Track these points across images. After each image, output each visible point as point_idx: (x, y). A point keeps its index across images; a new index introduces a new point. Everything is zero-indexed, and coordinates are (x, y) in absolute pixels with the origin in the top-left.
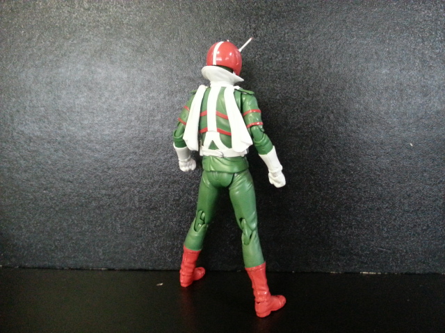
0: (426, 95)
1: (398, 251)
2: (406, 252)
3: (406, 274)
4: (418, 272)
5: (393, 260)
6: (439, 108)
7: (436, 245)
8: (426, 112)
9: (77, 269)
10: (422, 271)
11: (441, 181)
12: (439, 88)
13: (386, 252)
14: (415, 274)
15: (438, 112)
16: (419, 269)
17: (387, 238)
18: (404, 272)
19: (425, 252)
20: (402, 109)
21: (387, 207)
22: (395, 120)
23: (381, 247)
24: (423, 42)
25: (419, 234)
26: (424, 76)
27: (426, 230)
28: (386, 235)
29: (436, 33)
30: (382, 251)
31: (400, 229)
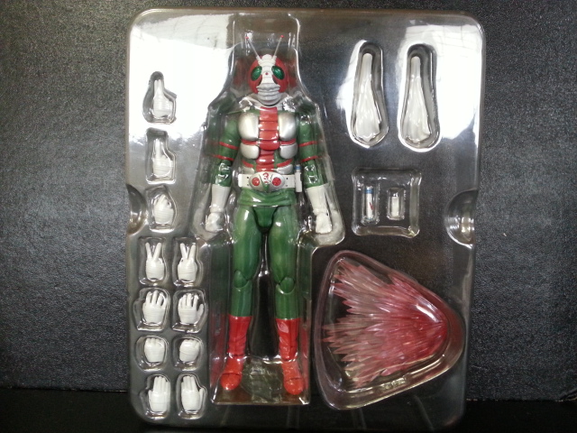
0: (518, 176)
1: (498, 369)
2: (508, 372)
3: (509, 400)
4: (524, 398)
5: (491, 382)
6: (536, 191)
7: (545, 362)
8: (519, 196)
9: (88, 391)
10: (529, 398)
11: (545, 280)
12: (533, 168)
13: (483, 371)
14: (520, 401)
15: (534, 196)
16: (526, 394)
17: (482, 352)
18: (507, 398)
19: (531, 371)
20: (491, 192)
21: (480, 313)
22: (483, 205)
23: (476, 364)
24: (511, 115)
25: (522, 348)
26: (514, 154)
27: (530, 342)
28: (480, 349)
29: (525, 106)
30: (477, 370)
31: (497, 341)
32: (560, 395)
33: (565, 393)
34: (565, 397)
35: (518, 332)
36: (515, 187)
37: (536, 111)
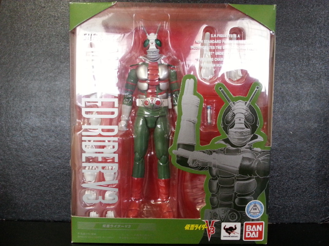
32: (321, 220)
33: (323, 219)
34: (323, 221)
35: (298, 186)
36: (297, 106)
37: (309, 64)
